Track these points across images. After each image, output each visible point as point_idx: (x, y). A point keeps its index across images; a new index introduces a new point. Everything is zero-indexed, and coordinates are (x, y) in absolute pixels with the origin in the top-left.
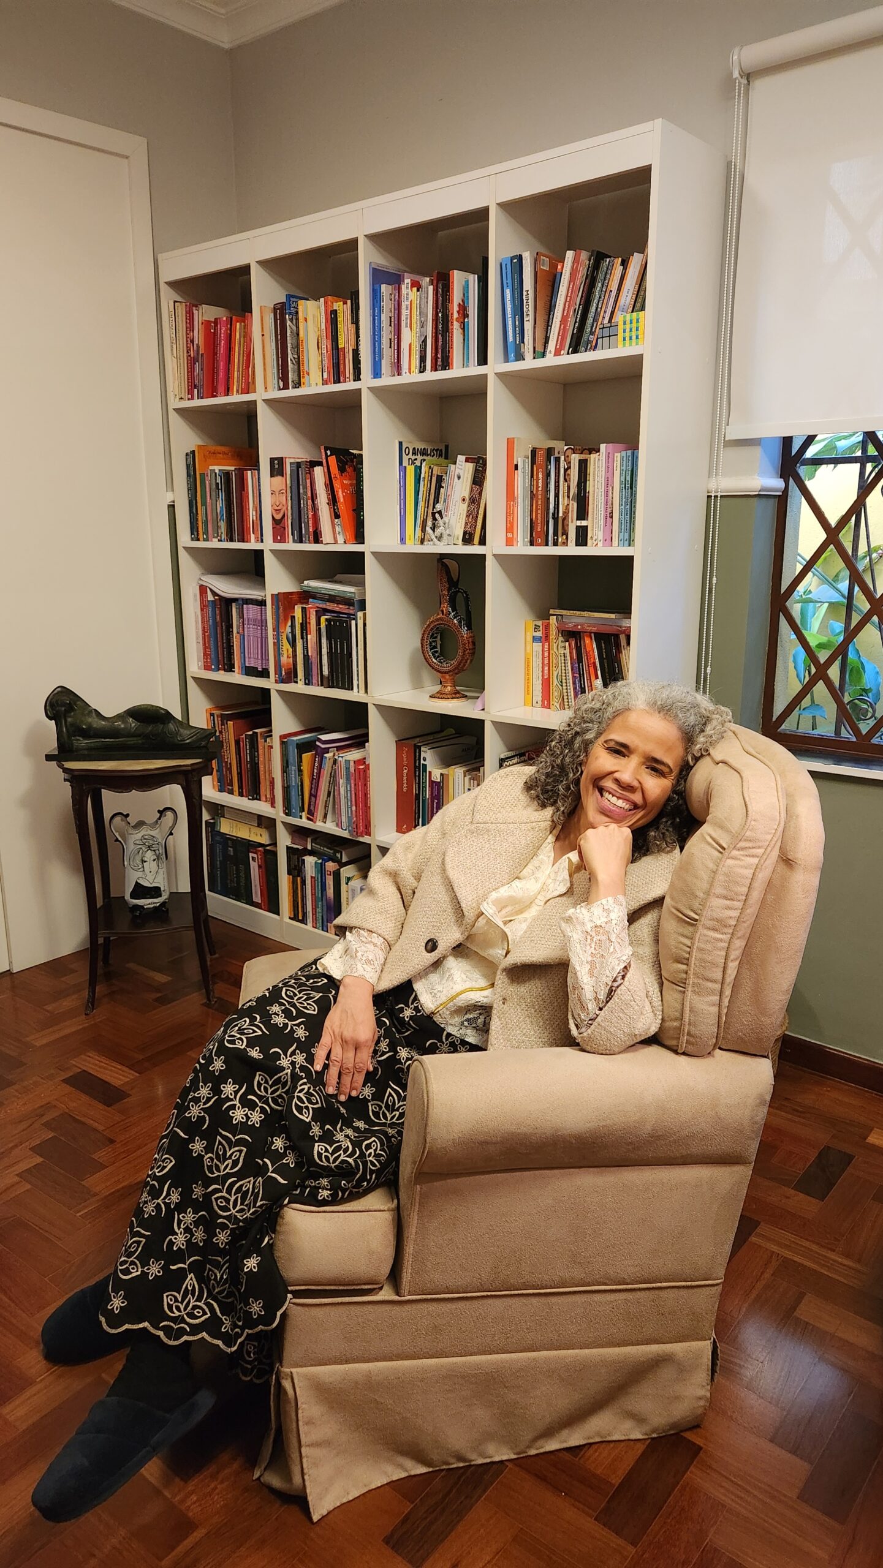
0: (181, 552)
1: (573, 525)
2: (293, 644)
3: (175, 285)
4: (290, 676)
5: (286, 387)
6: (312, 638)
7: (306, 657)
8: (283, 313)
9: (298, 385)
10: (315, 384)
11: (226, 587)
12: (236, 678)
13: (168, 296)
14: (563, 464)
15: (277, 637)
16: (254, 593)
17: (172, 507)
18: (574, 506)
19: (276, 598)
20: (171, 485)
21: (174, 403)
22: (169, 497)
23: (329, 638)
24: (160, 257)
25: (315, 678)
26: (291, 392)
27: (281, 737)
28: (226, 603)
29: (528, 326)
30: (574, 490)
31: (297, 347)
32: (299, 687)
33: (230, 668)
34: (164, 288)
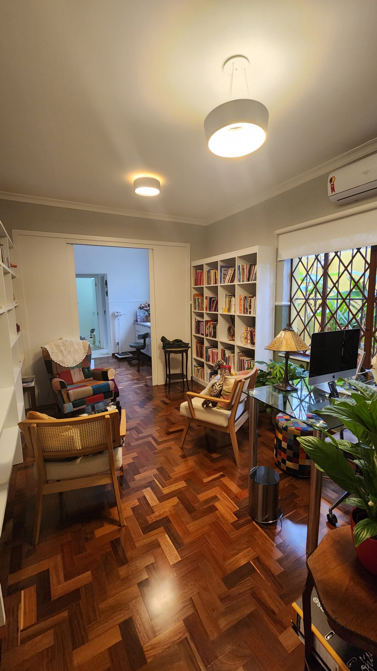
0: (192, 312)
1: (249, 310)
2: (208, 329)
3: (193, 267)
4: (207, 336)
5: (208, 285)
6: (211, 328)
7: (210, 332)
8: (209, 272)
9: (210, 284)
10: (212, 285)
11: (199, 319)
12: (200, 336)
13: (192, 269)
14: (248, 300)
15: (205, 328)
16: (202, 320)
17: (191, 304)
18: (249, 307)
19: (205, 321)
20: (191, 301)
21: (192, 286)
22: (191, 302)
23: (213, 329)
24: (191, 262)
25: (211, 336)
26: (209, 285)
27: (206, 347)
28: (199, 321)
29: (241, 277)
30: (249, 304)
31: (210, 278)
32: (209, 338)
33: (199, 334)
34: (192, 267)
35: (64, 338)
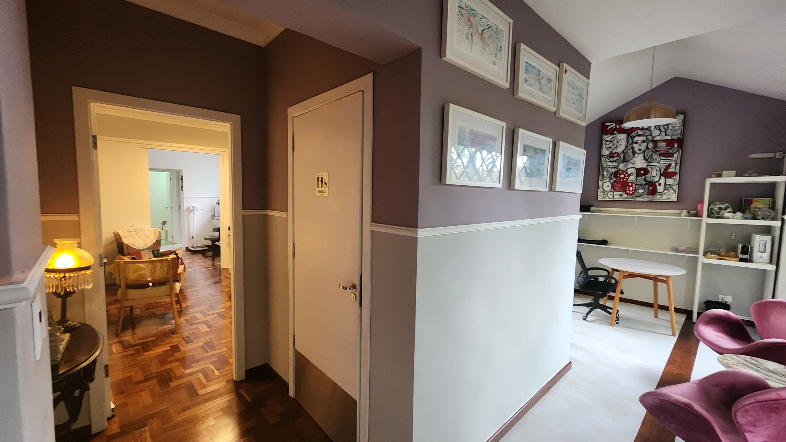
35: (135, 226)
